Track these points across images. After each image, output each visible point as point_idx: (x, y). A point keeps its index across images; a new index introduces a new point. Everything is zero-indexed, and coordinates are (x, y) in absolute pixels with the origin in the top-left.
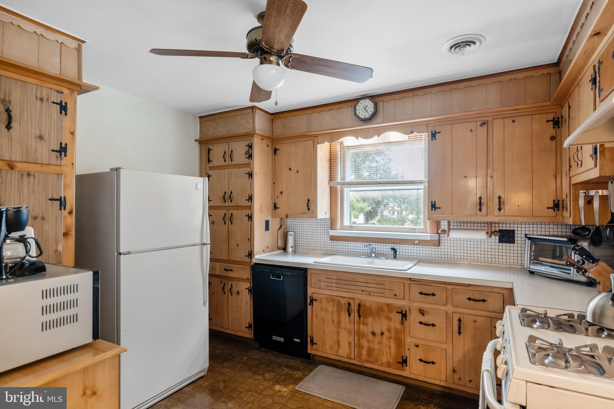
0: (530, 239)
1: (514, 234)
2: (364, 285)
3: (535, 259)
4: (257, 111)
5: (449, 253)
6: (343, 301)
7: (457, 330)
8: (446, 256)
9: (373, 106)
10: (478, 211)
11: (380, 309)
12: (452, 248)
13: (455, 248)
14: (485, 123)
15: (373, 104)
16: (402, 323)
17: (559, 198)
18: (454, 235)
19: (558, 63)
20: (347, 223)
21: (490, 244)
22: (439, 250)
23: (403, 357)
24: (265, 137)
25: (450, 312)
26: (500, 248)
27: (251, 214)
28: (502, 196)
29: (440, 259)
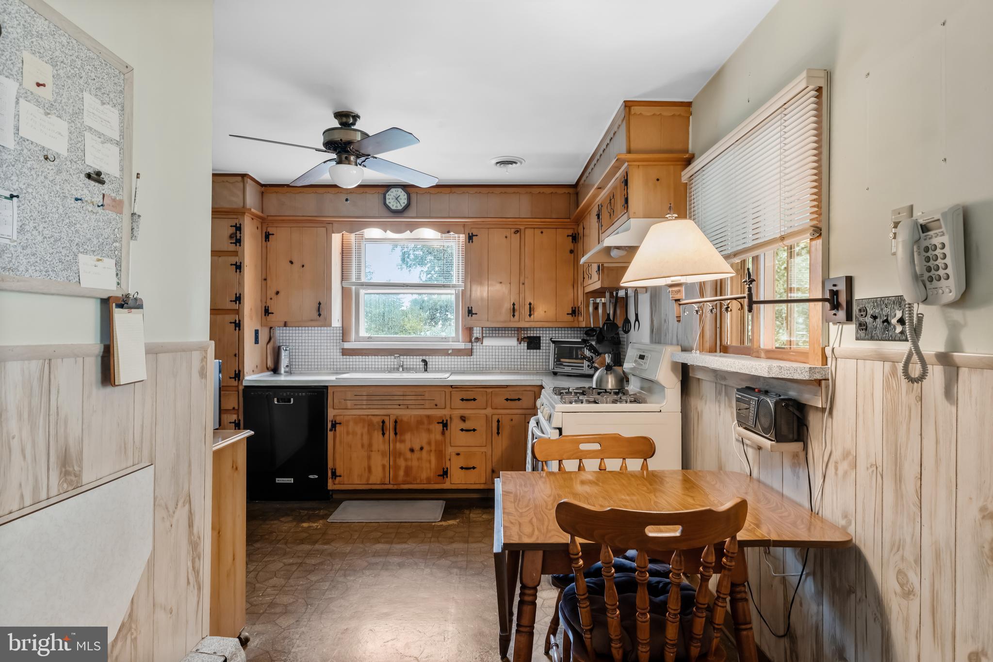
0: (554, 342)
1: (540, 340)
2: (402, 398)
3: (558, 361)
4: (249, 181)
5: (481, 363)
6: (377, 420)
7: (497, 431)
8: (478, 366)
9: (406, 196)
10: (512, 317)
11: (420, 422)
12: (484, 357)
13: (487, 357)
14: (518, 231)
15: (406, 195)
16: (443, 433)
17: (576, 306)
18: (487, 342)
19: (575, 186)
20: (363, 333)
21: (519, 351)
22: (472, 360)
23: (443, 469)
24: (256, 217)
25: (490, 415)
26: (529, 354)
27: (239, 321)
28: (532, 302)
29: (472, 369)
